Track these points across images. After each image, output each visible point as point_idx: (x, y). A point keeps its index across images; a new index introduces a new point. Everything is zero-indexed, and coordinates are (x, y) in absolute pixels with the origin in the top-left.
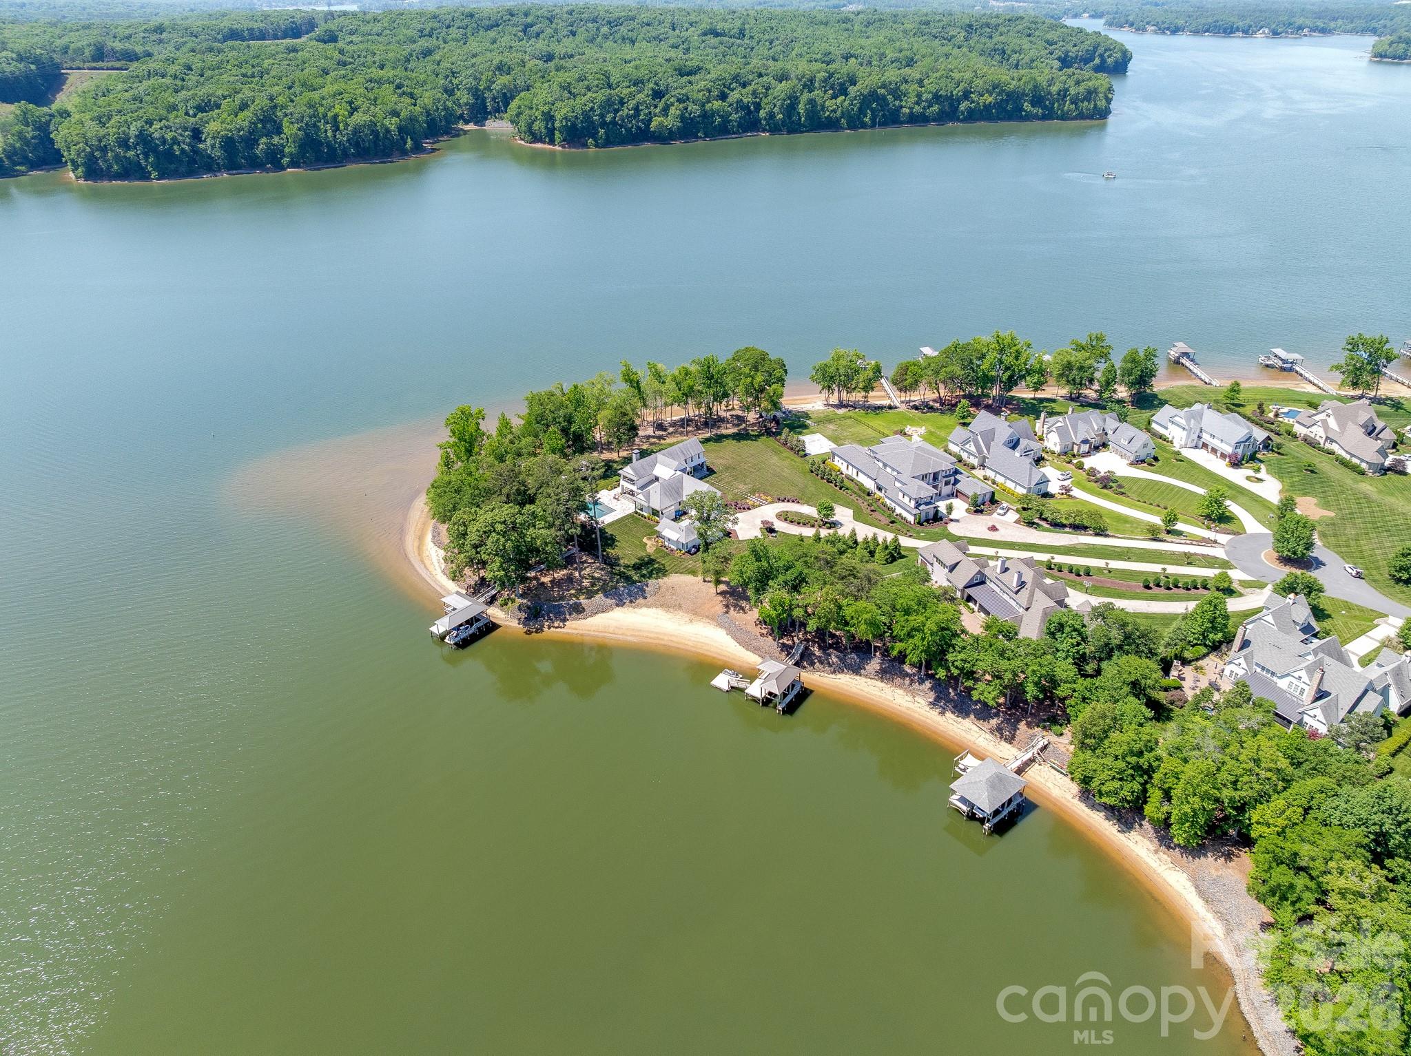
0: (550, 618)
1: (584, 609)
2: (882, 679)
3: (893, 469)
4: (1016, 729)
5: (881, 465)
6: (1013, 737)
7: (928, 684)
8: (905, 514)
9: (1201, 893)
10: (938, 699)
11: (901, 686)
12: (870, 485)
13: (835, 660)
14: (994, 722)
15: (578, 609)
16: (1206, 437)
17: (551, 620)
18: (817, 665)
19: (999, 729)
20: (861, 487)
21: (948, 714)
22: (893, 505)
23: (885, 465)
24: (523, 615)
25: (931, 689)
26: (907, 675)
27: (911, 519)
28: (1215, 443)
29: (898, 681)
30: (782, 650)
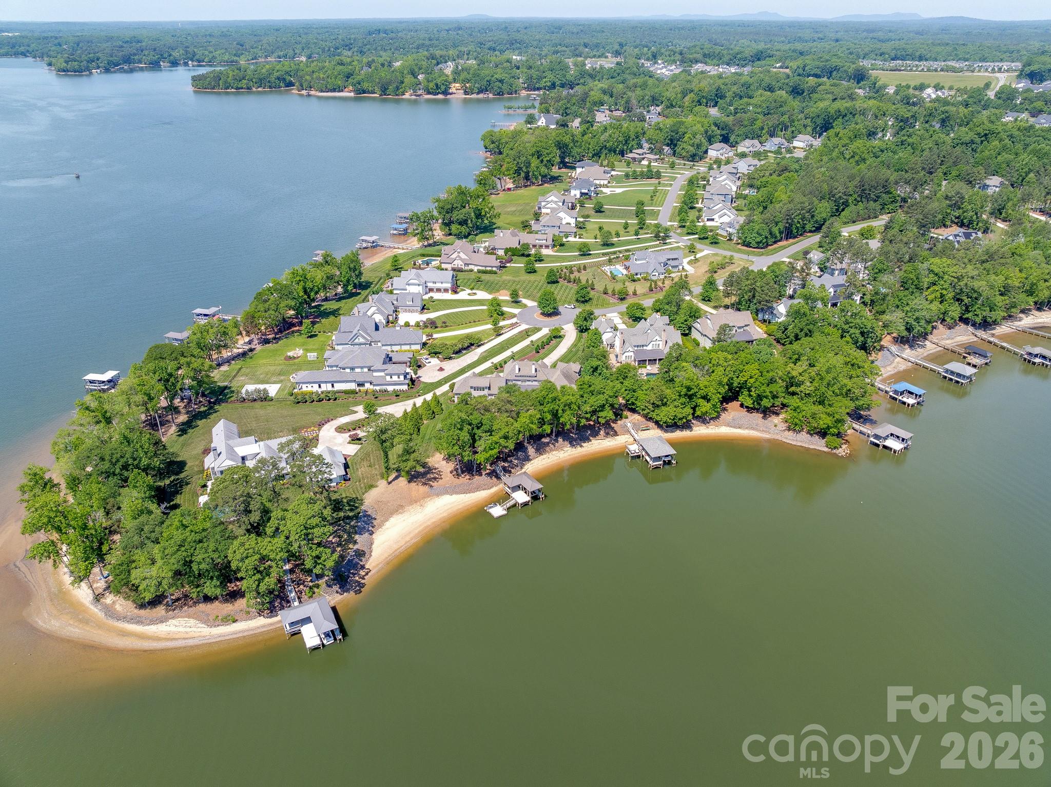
0: (354, 574)
1: (363, 551)
2: (541, 454)
3: (362, 368)
4: (613, 428)
5: (348, 370)
6: (616, 432)
7: (560, 440)
8: (398, 388)
9: (735, 427)
10: (571, 443)
11: (551, 450)
12: (352, 386)
13: (516, 461)
14: (602, 432)
15: (360, 554)
16: (430, 285)
17: (355, 574)
18: (512, 470)
19: (607, 434)
20: (346, 392)
21: (584, 445)
22: (384, 387)
23: (352, 369)
24: (336, 588)
25: (564, 440)
26: (548, 443)
27: (405, 387)
28: (438, 285)
29: (547, 449)
30: (491, 477)
